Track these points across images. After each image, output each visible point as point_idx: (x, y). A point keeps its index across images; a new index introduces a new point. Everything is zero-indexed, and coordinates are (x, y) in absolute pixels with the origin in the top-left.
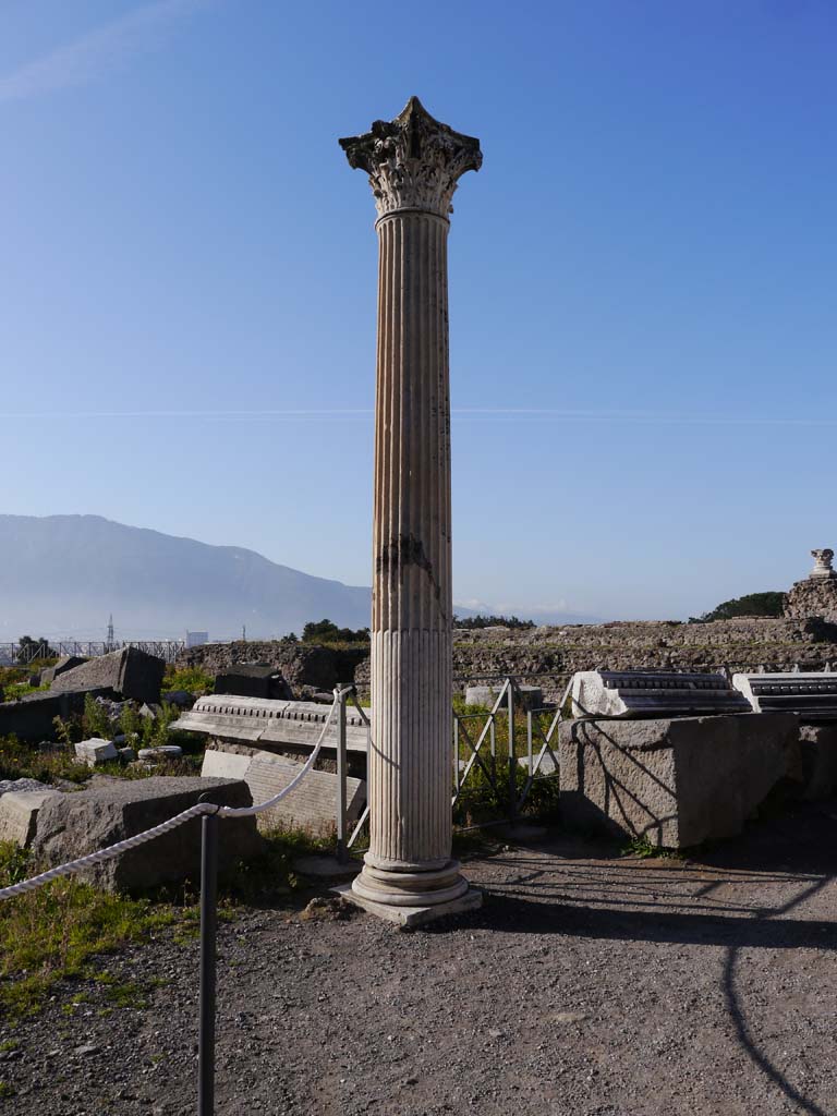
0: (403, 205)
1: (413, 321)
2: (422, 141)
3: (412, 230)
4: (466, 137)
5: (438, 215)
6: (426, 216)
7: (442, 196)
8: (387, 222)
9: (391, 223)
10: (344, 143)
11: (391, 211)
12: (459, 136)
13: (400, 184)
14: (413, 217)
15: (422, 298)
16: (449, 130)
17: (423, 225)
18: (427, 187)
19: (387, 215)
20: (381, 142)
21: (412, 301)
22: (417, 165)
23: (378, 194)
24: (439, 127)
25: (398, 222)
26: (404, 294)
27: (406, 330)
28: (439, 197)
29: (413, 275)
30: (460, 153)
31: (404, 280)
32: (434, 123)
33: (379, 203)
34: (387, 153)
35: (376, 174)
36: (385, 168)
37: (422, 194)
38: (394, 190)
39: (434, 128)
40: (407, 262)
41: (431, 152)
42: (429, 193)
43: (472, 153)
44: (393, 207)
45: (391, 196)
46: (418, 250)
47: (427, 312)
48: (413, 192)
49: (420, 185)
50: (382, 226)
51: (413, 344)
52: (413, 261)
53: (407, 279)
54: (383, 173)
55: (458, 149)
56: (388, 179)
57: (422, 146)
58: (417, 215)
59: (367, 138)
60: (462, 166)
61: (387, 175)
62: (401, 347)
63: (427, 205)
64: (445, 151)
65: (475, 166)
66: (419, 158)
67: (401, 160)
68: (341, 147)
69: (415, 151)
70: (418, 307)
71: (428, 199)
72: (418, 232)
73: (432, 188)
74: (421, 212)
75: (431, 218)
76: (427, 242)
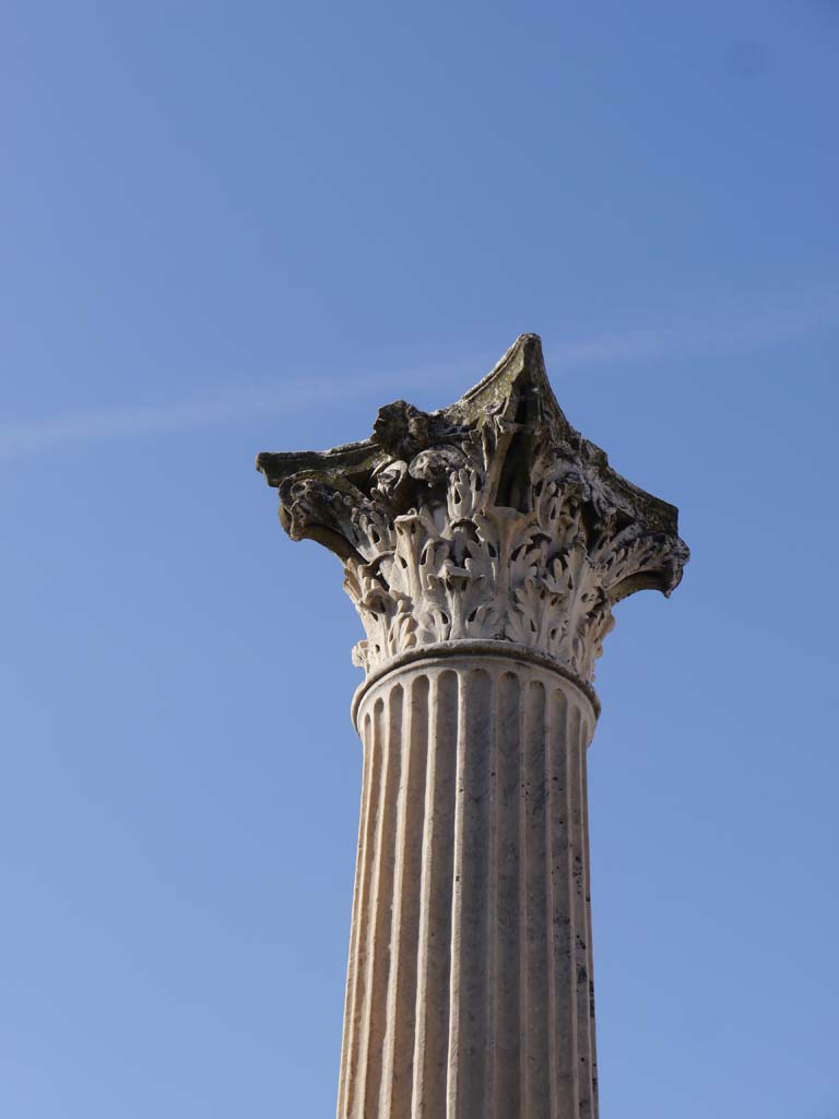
0: (465, 633)
1: (493, 988)
2: (537, 467)
3: (495, 708)
4: (642, 494)
5: (574, 680)
6: (541, 674)
7: (581, 633)
8: (407, 683)
9: (422, 683)
10: (276, 467)
11: (420, 645)
12: (624, 488)
13: (458, 572)
14: (498, 670)
15: (525, 922)
16: (601, 462)
17: (527, 698)
18: (544, 593)
19: (409, 659)
20: (398, 465)
21: (492, 921)
22: (516, 529)
23: (381, 604)
24: (577, 446)
25: (447, 681)
26: (464, 898)
27: (470, 1016)
28: (572, 629)
29: (494, 844)
30: (627, 534)
31: (466, 856)
32: (566, 431)
33: (375, 629)
34: (422, 494)
35: (371, 552)
36: (412, 527)
37: (529, 614)
38: (438, 589)
39: (565, 445)
40: (475, 800)
41: (558, 502)
42: (549, 612)
43: (662, 540)
44: (429, 637)
45: (424, 606)
46: (511, 768)
47: (540, 966)
48: (498, 603)
49: (521, 583)
50: (385, 694)
51: (493, 1066)
52: (494, 802)
53: (474, 854)
54: (404, 544)
55: (622, 522)
56: (420, 559)
57: (534, 479)
58: (510, 665)
59: (353, 456)
60: (631, 566)
61: (416, 550)
62: (451, 1073)
63: (543, 645)
64: (590, 513)
65: (662, 578)
66: (523, 509)
67: (466, 510)
68: (263, 477)
69: (512, 489)
70: (511, 943)
71: (545, 630)
72: (512, 716)
73: (557, 600)
74: (525, 657)
75: (553, 683)
76: (538, 749)
